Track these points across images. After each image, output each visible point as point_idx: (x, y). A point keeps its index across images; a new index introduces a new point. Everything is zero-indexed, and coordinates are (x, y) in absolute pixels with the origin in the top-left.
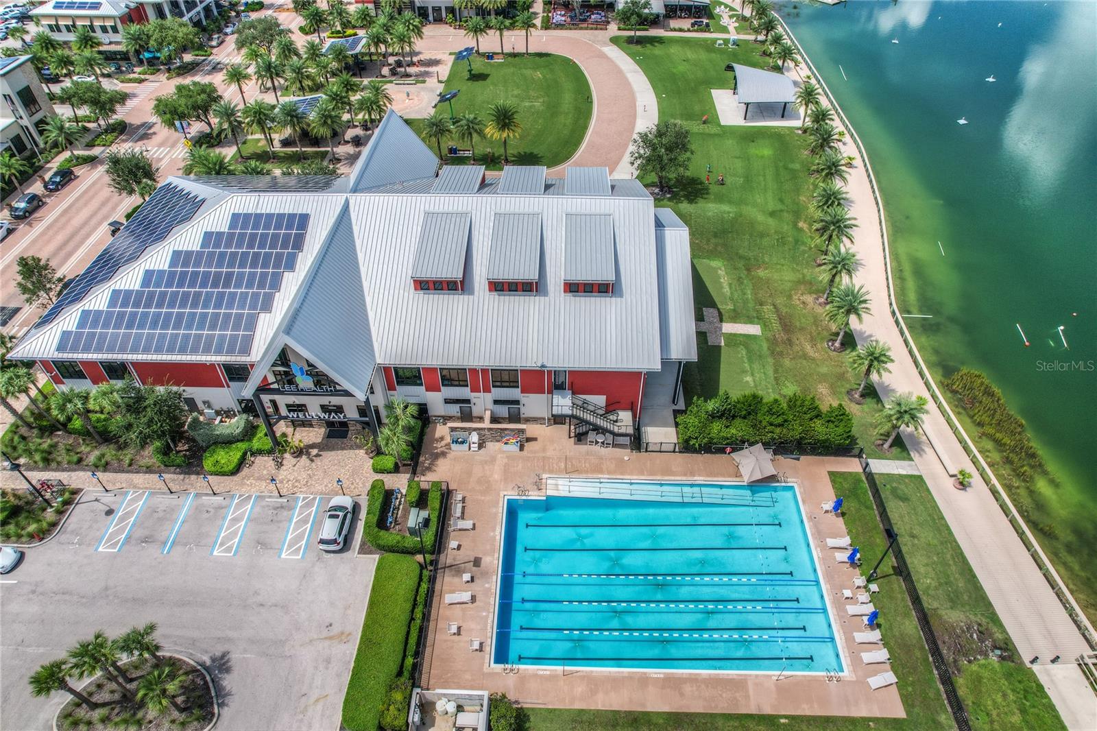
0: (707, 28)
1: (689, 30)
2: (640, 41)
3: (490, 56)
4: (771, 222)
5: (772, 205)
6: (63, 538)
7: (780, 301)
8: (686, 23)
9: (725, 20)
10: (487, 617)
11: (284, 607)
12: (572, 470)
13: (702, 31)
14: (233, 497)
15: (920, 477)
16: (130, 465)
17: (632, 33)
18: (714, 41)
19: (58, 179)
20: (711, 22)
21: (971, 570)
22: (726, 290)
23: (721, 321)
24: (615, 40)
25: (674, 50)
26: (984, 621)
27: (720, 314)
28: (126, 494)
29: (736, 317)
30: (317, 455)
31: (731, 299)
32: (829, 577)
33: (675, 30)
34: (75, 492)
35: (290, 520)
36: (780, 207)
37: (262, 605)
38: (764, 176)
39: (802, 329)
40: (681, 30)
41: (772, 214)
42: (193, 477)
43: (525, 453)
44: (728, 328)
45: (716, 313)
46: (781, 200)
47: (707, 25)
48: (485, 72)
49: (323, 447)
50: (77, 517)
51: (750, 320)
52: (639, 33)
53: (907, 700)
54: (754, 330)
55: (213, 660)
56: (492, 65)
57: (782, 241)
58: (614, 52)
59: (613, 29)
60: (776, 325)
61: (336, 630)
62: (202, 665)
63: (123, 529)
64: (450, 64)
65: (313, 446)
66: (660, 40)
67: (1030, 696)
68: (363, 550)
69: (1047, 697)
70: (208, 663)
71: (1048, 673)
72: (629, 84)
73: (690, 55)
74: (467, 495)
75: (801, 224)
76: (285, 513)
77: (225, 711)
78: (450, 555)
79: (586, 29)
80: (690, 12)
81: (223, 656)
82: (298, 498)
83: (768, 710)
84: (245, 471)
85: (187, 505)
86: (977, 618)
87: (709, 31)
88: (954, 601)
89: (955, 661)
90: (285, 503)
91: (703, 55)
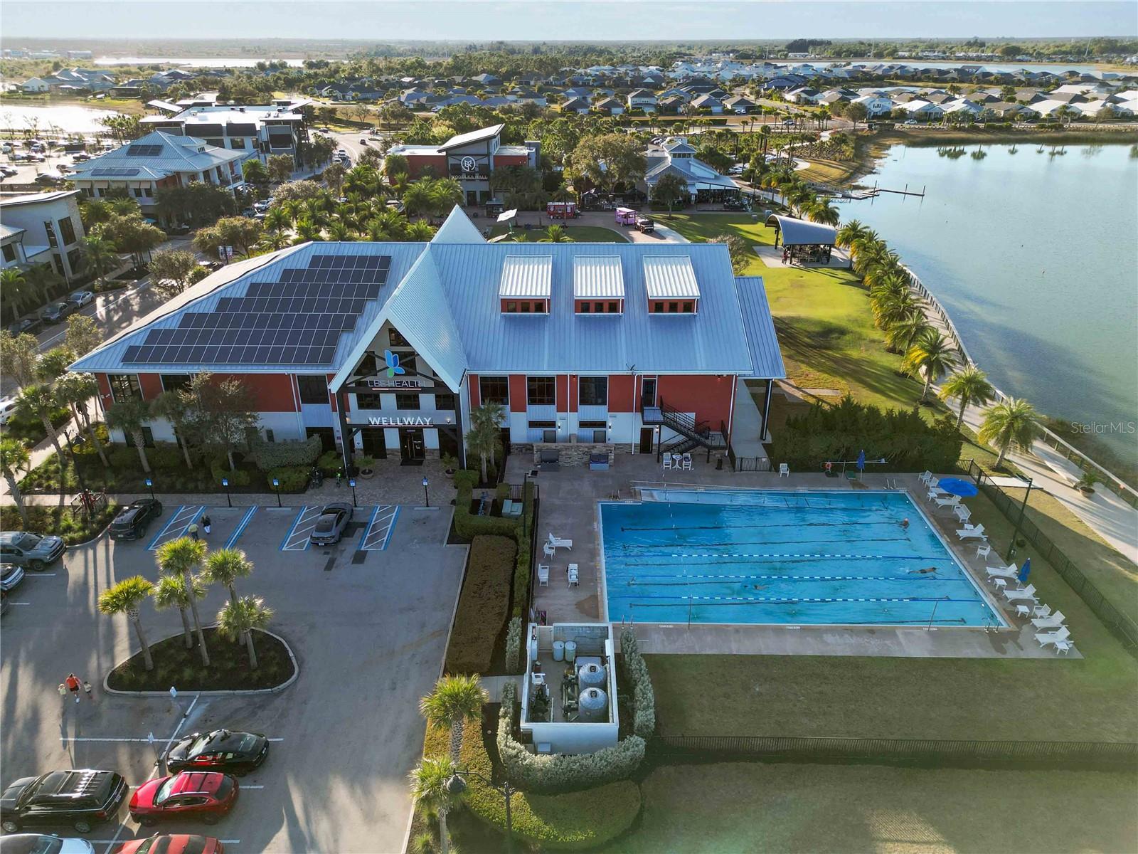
1: (722, 210)
8: (719, 206)
13: (734, 211)
14: (301, 508)
16: (182, 486)
23: (798, 387)
30: (392, 478)
33: (708, 211)
35: (369, 523)
40: (714, 211)
42: (254, 496)
49: (396, 472)
59: (647, 210)
63: (176, 534)
68: (451, 540)
82: (375, 509)
85: (249, 515)
87: (742, 211)
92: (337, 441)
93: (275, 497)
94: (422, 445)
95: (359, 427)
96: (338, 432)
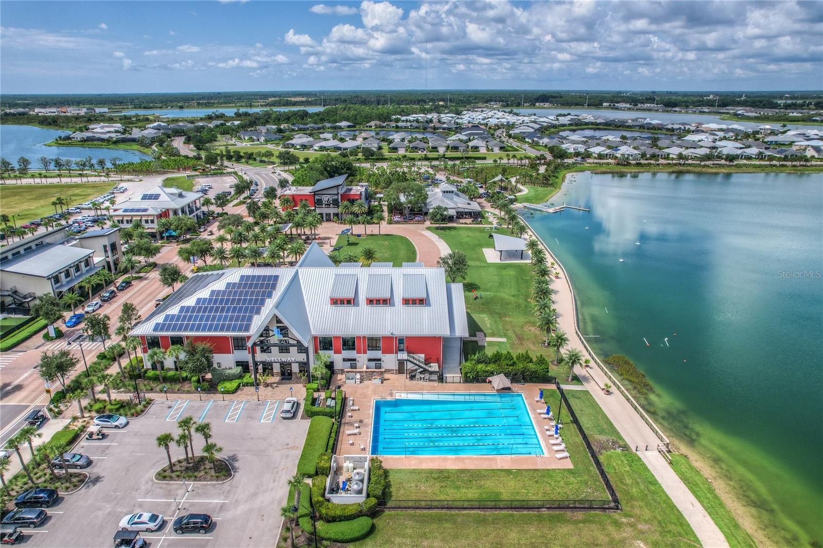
0: (481, 223)
1: (470, 224)
2: (442, 229)
3: (359, 236)
4: (512, 298)
5: (513, 292)
6: (147, 416)
7: (517, 329)
8: (469, 221)
9: (491, 219)
10: (367, 440)
11: (264, 439)
12: (407, 390)
13: (478, 224)
14: (234, 402)
15: (588, 391)
16: (178, 390)
17: (438, 225)
18: (485, 228)
19: (124, 285)
20: (483, 220)
21: (610, 422)
22: (489, 325)
23: (485, 336)
24: (428, 229)
25: (461, 232)
26: (615, 439)
27: (485, 334)
28: (177, 401)
29: (493, 335)
30: (276, 387)
31: (491, 329)
32: (538, 423)
33: (463, 224)
34: (151, 400)
35: (265, 409)
36: (518, 293)
37: (252, 439)
38: (510, 282)
39: (528, 339)
40: (466, 224)
41: (514, 296)
42: (211, 395)
43: (384, 384)
44: (488, 339)
45: (483, 333)
46: (519, 291)
47: (481, 221)
48: (357, 242)
49: (278, 383)
50: (152, 409)
51: (501, 336)
52: (441, 225)
53: (574, 463)
54: (504, 340)
55: (229, 457)
56: (360, 240)
57: (518, 306)
58: (428, 234)
59: (428, 224)
60: (514, 338)
61: (290, 446)
62: (224, 459)
63: (178, 413)
64: (336, 239)
65: (274, 383)
66: (454, 228)
67: (634, 462)
68: (302, 418)
69: (642, 461)
70: (227, 458)
71: (644, 454)
72: (437, 246)
73: (471, 234)
74: (355, 399)
75: (529, 300)
76: (262, 407)
77: (237, 474)
78: (347, 419)
79: (413, 224)
80: (471, 216)
81: (234, 456)
82: (268, 402)
83: (506, 467)
84: (239, 392)
85: (210, 405)
86: (612, 438)
87: (482, 224)
88: (602, 432)
89: (599, 451)
90: (261, 403)
91: (478, 234)
92: (250, 368)
93: (221, 395)
94: (291, 370)
95: (261, 362)
96: (251, 364)
